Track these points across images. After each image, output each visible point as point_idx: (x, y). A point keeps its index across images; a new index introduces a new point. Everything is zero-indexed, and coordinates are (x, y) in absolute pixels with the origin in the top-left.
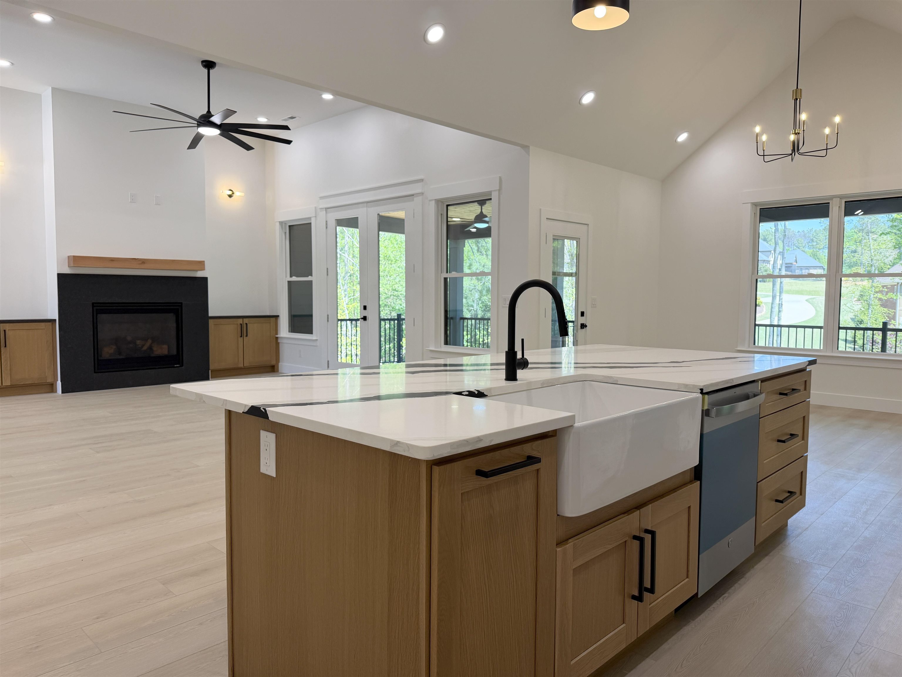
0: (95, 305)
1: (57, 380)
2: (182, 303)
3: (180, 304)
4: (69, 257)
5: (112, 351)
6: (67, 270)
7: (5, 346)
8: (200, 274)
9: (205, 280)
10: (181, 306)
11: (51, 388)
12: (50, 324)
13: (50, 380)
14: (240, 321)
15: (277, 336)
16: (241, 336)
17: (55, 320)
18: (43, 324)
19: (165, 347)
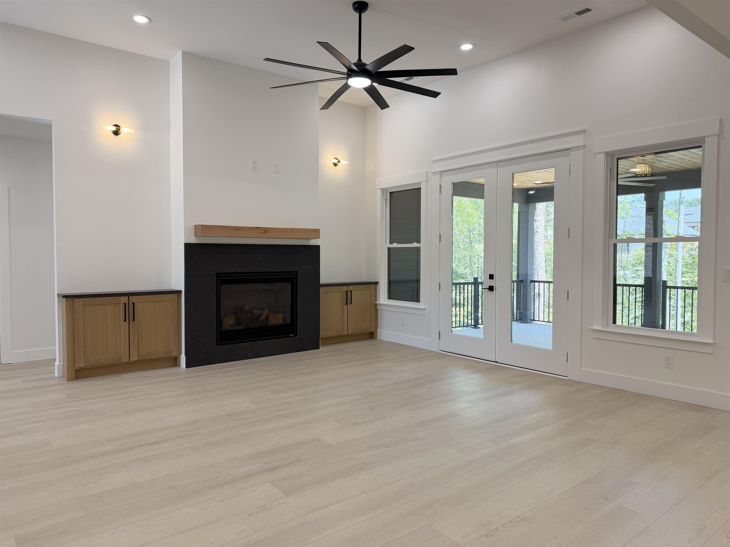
0: (219, 275)
1: (181, 354)
2: (297, 272)
3: (295, 273)
4: (195, 226)
5: (232, 322)
6: (193, 240)
7: (134, 320)
8: (313, 242)
9: (318, 247)
10: (297, 275)
11: (175, 362)
12: (176, 295)
13: (174, 354)
14: (345, 288)
15: (376, 303)
16: (346, 304)
17: (180, 292)
18: (169, 296)
19: (280, 316)
